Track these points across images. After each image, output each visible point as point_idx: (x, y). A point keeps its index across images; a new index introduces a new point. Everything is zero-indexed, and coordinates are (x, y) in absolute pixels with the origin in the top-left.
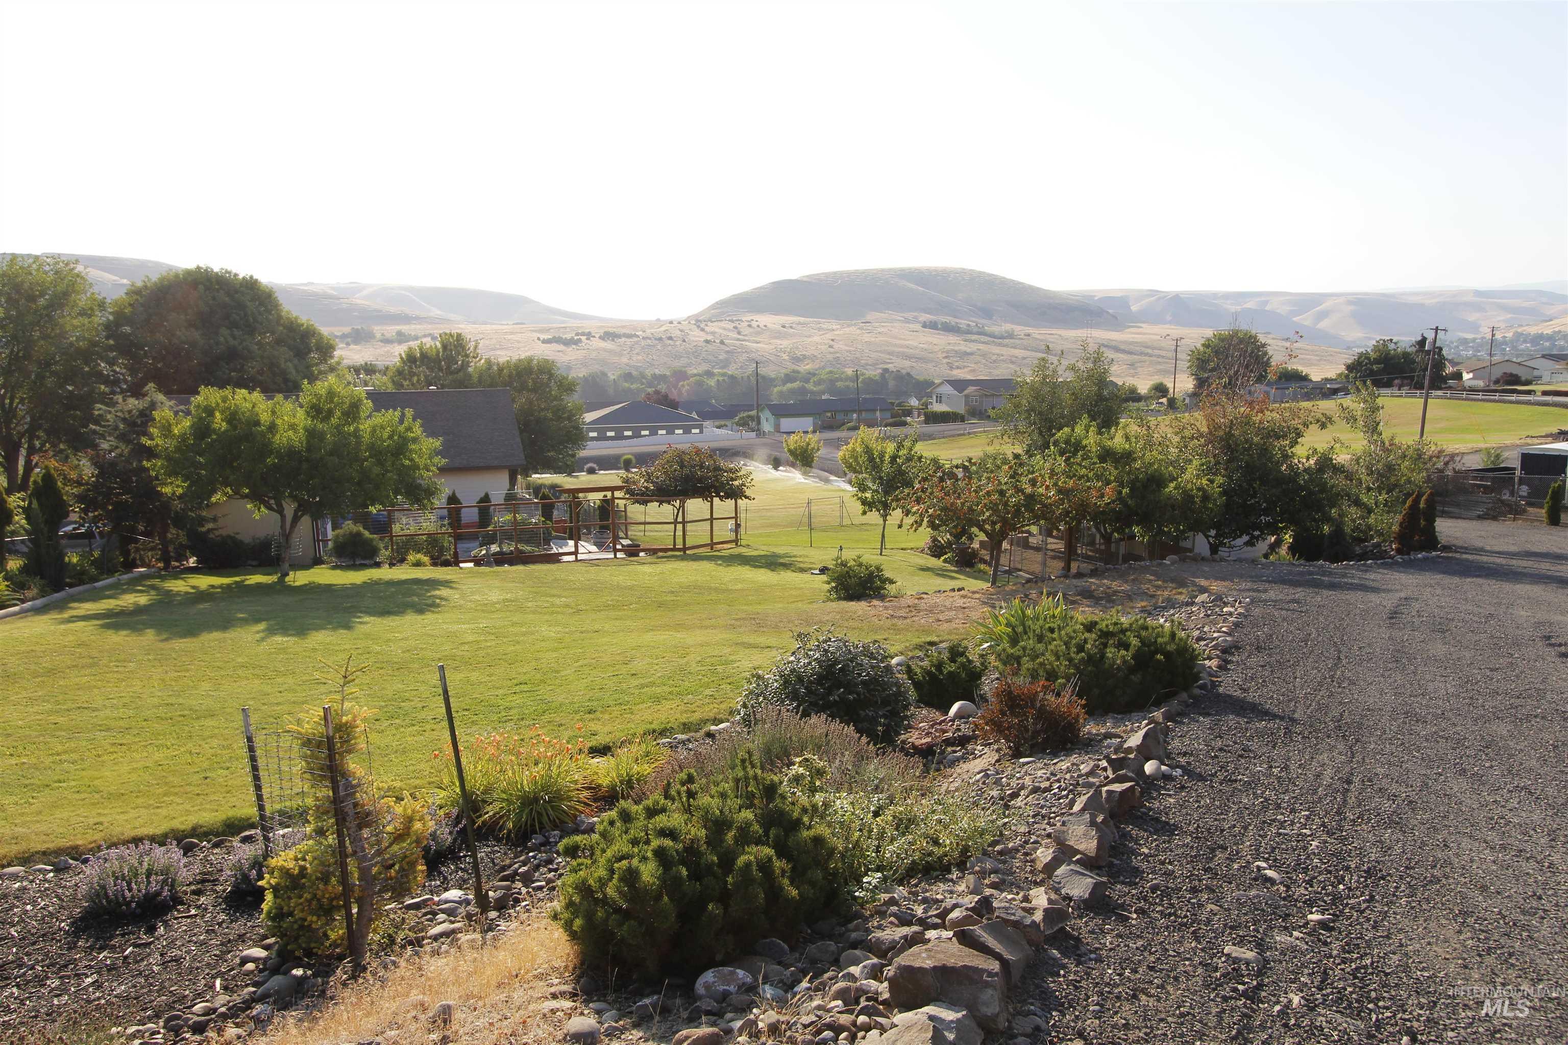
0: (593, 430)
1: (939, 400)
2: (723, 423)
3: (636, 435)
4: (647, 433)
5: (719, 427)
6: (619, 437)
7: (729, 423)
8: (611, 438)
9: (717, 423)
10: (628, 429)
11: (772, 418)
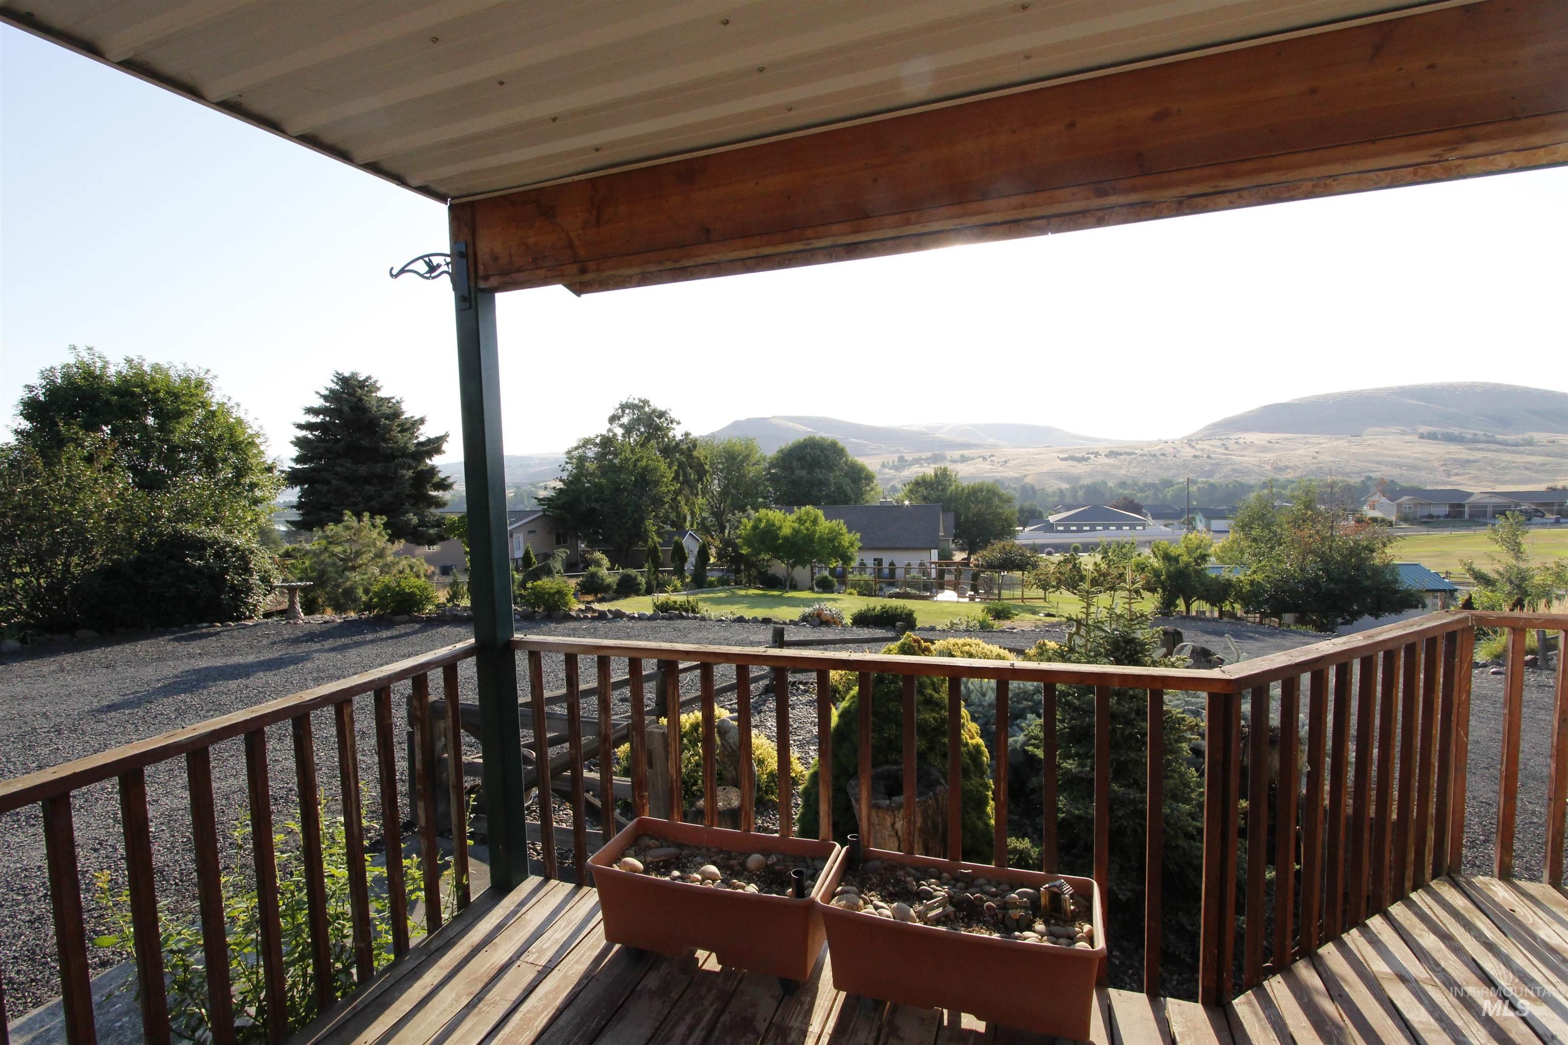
0: (1061, 525)
1: (1373, 507)
2: (1170, 522)
3: (1093, 529)
4: (1101, 528)
5: (1166, 526)
6: (1080, 530)
7: (1175, 522)
8: (1073, 531)
9: (1167, 522)
10: (1086, 525)
11: (1204, 520)
